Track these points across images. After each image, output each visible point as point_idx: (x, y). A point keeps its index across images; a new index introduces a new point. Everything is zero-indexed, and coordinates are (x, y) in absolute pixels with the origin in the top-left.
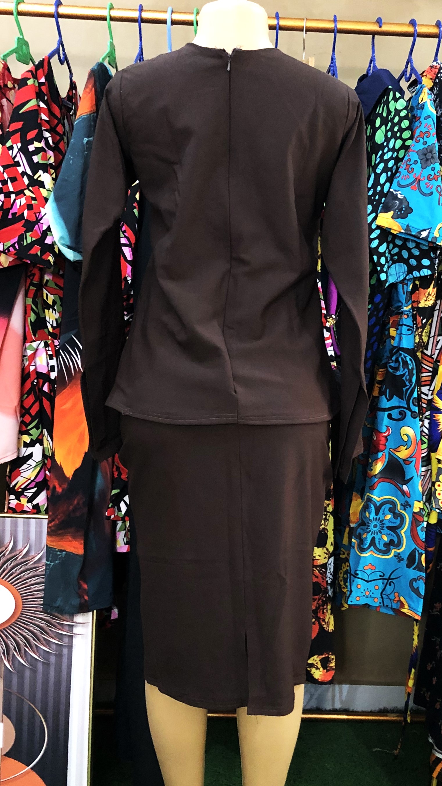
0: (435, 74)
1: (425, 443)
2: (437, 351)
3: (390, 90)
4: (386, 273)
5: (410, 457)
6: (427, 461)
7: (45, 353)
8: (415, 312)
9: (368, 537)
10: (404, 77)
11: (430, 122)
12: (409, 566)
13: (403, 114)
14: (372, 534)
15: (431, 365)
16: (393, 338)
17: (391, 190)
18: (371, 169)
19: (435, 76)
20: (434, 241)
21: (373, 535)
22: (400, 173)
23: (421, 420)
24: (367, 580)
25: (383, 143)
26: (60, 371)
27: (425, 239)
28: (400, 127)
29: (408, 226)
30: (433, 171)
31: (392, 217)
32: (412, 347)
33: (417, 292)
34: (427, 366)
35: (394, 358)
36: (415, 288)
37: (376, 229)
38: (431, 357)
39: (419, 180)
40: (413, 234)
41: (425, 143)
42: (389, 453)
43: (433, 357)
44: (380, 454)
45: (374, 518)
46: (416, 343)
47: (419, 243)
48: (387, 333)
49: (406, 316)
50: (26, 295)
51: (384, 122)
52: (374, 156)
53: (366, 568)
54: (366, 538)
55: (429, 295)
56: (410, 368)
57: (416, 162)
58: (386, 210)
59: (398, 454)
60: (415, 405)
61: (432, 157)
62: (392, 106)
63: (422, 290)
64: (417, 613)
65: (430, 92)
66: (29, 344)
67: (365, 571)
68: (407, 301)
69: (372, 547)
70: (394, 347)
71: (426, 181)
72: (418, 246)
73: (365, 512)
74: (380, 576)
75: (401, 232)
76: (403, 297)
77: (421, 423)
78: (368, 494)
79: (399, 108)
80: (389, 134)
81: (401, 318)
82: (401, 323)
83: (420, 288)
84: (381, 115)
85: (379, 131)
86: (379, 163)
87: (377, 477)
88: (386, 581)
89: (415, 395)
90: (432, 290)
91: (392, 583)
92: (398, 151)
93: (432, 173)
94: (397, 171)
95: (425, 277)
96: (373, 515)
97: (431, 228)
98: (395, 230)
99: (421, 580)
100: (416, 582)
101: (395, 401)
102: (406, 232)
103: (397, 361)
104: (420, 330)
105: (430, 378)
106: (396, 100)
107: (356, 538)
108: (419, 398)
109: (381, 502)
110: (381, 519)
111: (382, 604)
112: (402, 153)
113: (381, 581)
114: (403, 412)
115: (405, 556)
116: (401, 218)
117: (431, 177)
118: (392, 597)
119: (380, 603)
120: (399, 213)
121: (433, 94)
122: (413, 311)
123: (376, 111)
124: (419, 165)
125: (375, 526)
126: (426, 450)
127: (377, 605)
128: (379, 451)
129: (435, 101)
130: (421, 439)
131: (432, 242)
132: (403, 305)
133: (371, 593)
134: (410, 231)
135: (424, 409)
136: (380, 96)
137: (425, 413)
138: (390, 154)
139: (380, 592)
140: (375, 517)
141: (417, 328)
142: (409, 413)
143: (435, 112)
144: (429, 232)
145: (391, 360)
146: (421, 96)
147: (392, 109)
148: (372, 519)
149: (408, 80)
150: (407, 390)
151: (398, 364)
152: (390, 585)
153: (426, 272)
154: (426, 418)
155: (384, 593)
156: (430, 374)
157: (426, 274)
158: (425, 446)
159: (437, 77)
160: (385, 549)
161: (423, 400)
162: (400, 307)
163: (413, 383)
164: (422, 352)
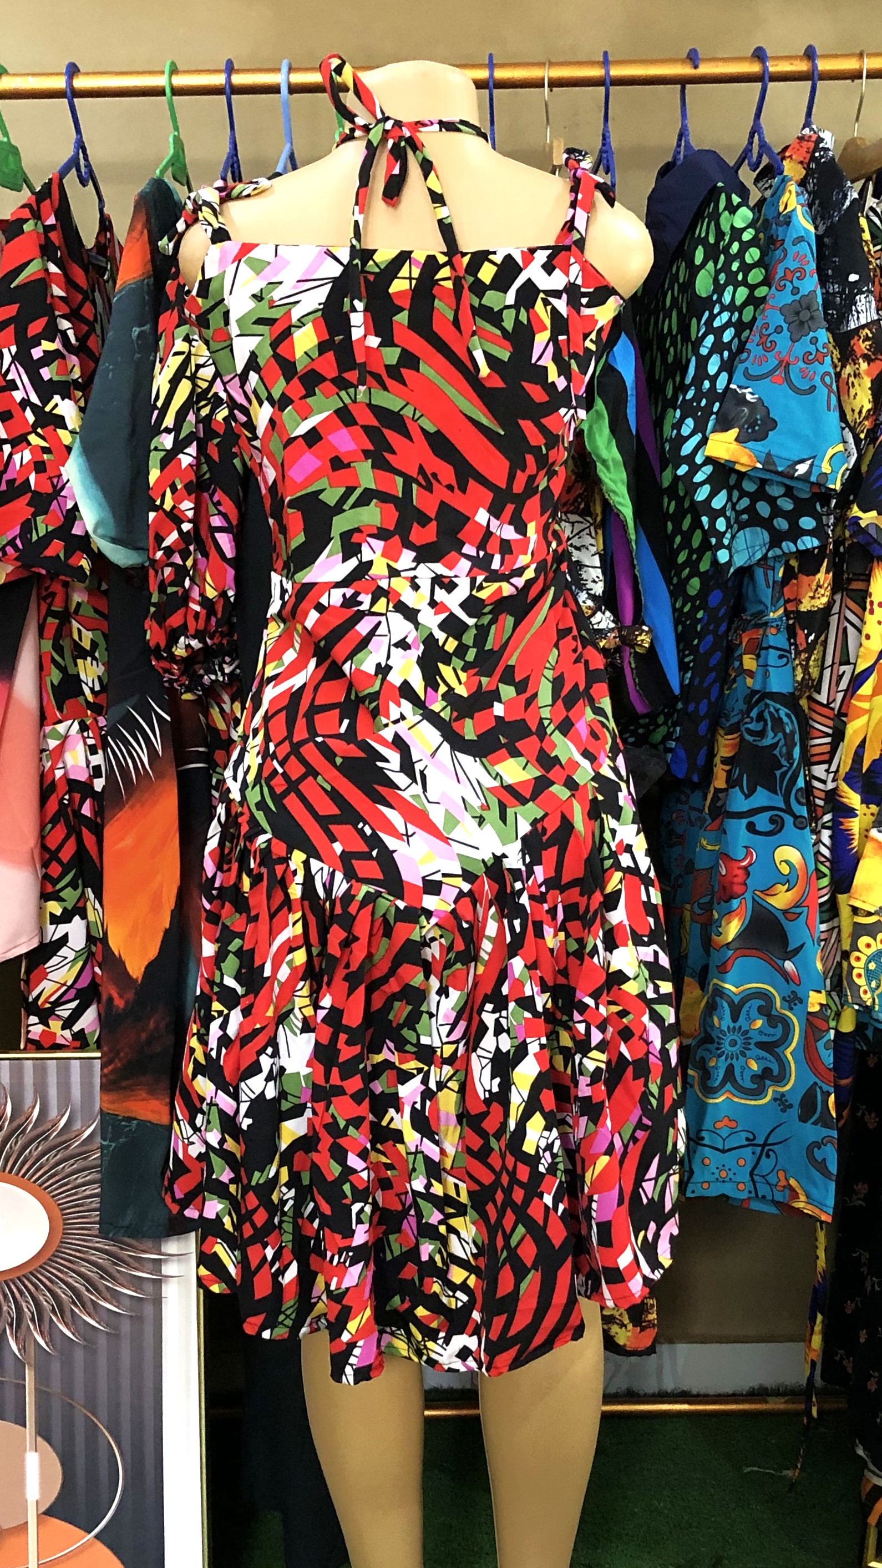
0: (807, 152)
1: (825, 876)
2: (840, 696)
3: (721, 190)
4: (729, 548)
5: (797, 906)
6: (831, 910)
7: (81, 744)
8: (791, 622)
9: (719, 1064)
10: (746, 161)
11: (803, 248)
12: (804, 1118)
13: (747, 236)
14: (726, 1059)
15: (830, 723)
16: (751, 674)
17: (733, 386)
18: (690, 347)
19: (808, 156)
20: (822, 482)
21: (729, 1061)
22: (749, 352)
23: (814, 831)
24: (721, 1148)
25: (710, 297)
26: (110, 777)
27: (805, 478)
28: (743, 262)
29: (769, 455)
30: (815, 344)
31: (736, 440)
32: (791, 690)
33: (794, 581)
34: (822, 726)
35: (754, 714)
36: (790, 574)
37: (704, 464)
38: (827, 706)
39: (788, 364)
40: (780, 469)
41: (795, 291)
42: (753, 898)
43: (832, 705)
44: (735, 903)
45: (729, 1027)
46: (797, 682)
47: (792, 488)
48: (737, 664)
49: (774, 631)
50: (41, 635)
51: (712, 254)
52: (694, 321)
53: (718, 1125)
54: (716, 1068)
55: (819, 586)
56: (788, 731)
57: (779, 330)
58: (723, 426)
59: (771, 901)
60: (800, 803)
61: (812, 318)
62: (726, 221)
63: (803, 578)
64: (825, 1209)
65: (799, 190)
66: (51, 727)
67: (718, 1131)
68: (775, 599)
69: (729, 1084)
70: (754, 692)
71: (801, 364)
72: (789, 493)
73: (711, 1016)
74: (747, 1139)
75: (755, 468)
76: (766, 594)
77: (814, 837)
78: (715, 981)
79: (739, 224)
80: (722, 277)
81: (764, 634)
82: (764, 645)
83: (800, 575)
84: (704, 242)
85: (703, 272)
86: (705, 336)
87: (731, 946)
88: (760, 1148)
89: (801, 783)
90: (823, 577)
91: (771, 1153)
92: (741, 309)
93: (812, 349)
94: (742, 348)
95: (807, 552)
96: (727, 1022)
97: (814, 457)
98: (742, 464)
99: (829, 1145)
100: (819, 1148)
101: (762, 797)
102: (767, 467)
103: (760, 718)
104: (803, 656)
105: (827, 748)
106: (732, 209)
107: (695, 1068)
108: (809, 789)
109: (742, 995)
110: (743, 1029)
111: (753, 1195)
112: (748, 313)
113: (749, 1149)
114: (779, 820)
115: (796, 1100)
116: (756, 440)
117: (810, 357)
118: (772, 1179)
119: (750, 1192)
120: (750, 431)
121: (807, 191)
122: (788, 619)
123: (694, 233)
124: (786, 333)
125: (733, 1043)
126: (828, 888)
127: (744, 1195)
128: (733, 897)
129: (810, 206)
130: (817, 870)
131: (818, 485)
132: (767, 608)
133: (731, 1175)
134: (774, 464)
135: (819, 809)
136: (703, 203)
137: (821, 817)
138: (725, 316)
139: (749, 1170)
140: (732, 1025)
141: (798, 653)
142: (789, 820)
143: (811, 228)
144: (812, 465)
145: (748, 716)
146: (784, 199)
147: (726, 227)
148: (726, 1030)
149: (754, 167)
150: (783, 775)
151: (762, 723)
152: (768, 1156)
153: (809, 542)
154: (824, 827)
155: (756, 1172)
156: (828, 740)
157: (809, 546)
158: (825, 882)
159: (813, 159)
160: (756, 1086)
161: (816, 793)
162: (761, 614)
163: (794, 761)
164: (810, 698)
